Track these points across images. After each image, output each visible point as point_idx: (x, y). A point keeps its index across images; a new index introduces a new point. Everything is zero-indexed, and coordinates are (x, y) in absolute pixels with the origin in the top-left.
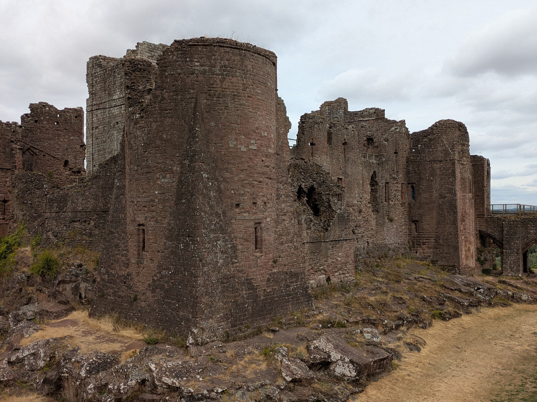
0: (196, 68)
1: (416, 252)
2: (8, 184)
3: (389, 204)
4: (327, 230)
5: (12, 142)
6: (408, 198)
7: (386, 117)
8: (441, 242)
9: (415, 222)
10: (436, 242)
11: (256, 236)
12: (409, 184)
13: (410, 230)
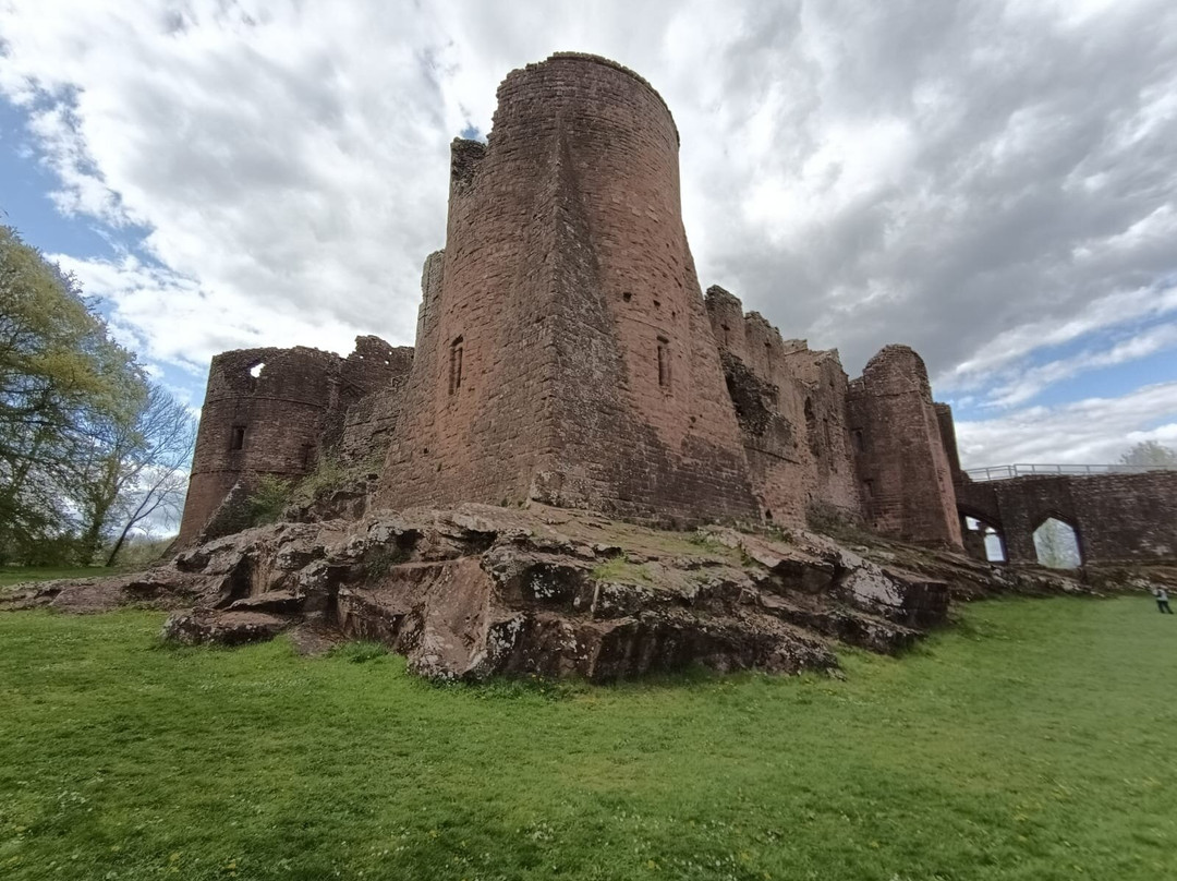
0: (558, 88)
1: (876, 525)
2: (316, 425)
3: (832, 451)
4: (761, 434)
5: (328, 374)
6: (853, 450)
7: (809, 348)
8: (914, 506)
9: (868, 481)
10: (906, 507)
11: (660, 364)
12: (853, 430)
13: (862, 494)
